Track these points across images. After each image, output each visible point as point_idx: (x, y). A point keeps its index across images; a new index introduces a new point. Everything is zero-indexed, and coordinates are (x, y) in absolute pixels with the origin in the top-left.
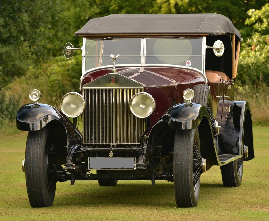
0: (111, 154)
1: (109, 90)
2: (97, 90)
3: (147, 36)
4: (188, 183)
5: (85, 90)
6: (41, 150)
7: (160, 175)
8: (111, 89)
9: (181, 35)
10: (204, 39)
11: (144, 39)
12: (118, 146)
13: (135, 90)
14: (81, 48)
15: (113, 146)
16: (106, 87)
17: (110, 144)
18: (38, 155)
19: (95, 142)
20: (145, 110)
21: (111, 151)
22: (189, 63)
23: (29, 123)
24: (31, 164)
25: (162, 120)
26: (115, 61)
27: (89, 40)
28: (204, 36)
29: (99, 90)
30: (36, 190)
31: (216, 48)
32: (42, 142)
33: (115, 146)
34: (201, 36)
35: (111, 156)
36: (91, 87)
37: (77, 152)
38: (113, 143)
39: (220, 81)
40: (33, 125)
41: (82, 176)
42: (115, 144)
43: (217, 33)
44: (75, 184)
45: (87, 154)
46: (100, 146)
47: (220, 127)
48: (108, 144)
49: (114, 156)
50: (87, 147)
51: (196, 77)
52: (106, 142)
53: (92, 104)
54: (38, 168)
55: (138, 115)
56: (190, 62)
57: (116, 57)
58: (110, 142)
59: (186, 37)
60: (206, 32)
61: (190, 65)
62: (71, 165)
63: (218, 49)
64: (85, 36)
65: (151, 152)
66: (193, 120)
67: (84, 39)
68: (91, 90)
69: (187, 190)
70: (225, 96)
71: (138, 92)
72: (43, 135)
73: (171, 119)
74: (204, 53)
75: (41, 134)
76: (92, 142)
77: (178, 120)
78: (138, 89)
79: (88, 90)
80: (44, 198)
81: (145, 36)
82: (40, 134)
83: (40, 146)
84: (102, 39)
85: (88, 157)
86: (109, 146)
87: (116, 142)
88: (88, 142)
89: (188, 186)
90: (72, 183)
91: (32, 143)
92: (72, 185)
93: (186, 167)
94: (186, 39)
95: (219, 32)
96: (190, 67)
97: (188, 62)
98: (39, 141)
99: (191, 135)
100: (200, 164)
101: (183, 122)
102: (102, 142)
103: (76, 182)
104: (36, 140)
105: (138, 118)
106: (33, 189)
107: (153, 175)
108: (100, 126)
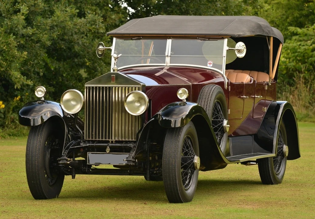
0: (108, 150)
1: (109, 88)
2: (98, 88)
3: (172, 37)
4: (176, 179)
5: (87, 87)
6: (40, 144)
7: (156, 171)
8: (111, 87)
9: (203, 36)
10: (226, 41)
11: (170, 39)
12: (117, 142)
13: (133, 88)
14: (111, 48)
15: (112, 142)
16: (106, 85)
17: (109, 140)
18: (37, 149)
19: (96, 138)
20: (138, 108)
21: (108, 147)
22: (210, 64)
23: (30, 118)
24: (30, 158)
25: (153, 119)
26: (116, 60)
27: (119, 40)
28: (226, 38)
29: (99, 87)
30: (35, 182)
31: (238, 50)
32: (42, 137)
33: (114, 142)
34: (223, 37)
35: (108, 152)
36: (93, 84)
37: (75, 147)
38: (112, 139)
39: (251, 81)
40: (34, 120)
41: (83, 170)
42: (113, 140)
43: (239, 35)
44: (75, 178)
45: (86, 149)
46: (99, 142)
47: (229, 126)
48: (107, 140)
49: (111, 151)
50: (86, 142)
51: (216, 77)
52: (106, 138)
53: (93, 101)
54: (36, 162)
55: (132, 113)
56: (211, 62)
57: (118, 56)
58: (109, 138)
59: (209, 39)
60: (227, 34)
61: (211, 65)
62: (65, 159)
63: (239, 51)
64: (115, 36)
65: (145, 149)
66: (182, 118)
67: (114, 39)
68: (93, 87)
69: (175, 186)
70: (256, 96)
71: (132, 90)
72: (44, 130)
73: (162, 117)
74: (225, 53)
75: (43, 129)
76: (92, 138)
77: (167, 119)
78: (135, 88)
79: (89, 87)
80: (44, 191)
81: (171, 37)
82: (41, 129)
83: (40, 140)
84: (131, 39)
85: (88, 152)
86: (108, 142)
87: (115, 139)
88: (89, 137)
89: (176, 182)
90: (74, 177)
91: (33, 137)
92: (72, 178)
93: (174, 164)
94: (209, 40)
95: (241, 34)
96: (211, 67)
97: (209, 62)
98: (39, 136)
99: (181, 133)
100: (192, 161)
101: (172, 120)
102: (102, 138)
103: (77, 176)
104: (37, 134)
105: (132, 115)
106: (33, 182)
107: (148, 171)
108: (100, 122)
